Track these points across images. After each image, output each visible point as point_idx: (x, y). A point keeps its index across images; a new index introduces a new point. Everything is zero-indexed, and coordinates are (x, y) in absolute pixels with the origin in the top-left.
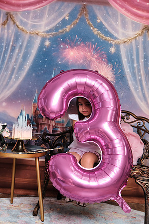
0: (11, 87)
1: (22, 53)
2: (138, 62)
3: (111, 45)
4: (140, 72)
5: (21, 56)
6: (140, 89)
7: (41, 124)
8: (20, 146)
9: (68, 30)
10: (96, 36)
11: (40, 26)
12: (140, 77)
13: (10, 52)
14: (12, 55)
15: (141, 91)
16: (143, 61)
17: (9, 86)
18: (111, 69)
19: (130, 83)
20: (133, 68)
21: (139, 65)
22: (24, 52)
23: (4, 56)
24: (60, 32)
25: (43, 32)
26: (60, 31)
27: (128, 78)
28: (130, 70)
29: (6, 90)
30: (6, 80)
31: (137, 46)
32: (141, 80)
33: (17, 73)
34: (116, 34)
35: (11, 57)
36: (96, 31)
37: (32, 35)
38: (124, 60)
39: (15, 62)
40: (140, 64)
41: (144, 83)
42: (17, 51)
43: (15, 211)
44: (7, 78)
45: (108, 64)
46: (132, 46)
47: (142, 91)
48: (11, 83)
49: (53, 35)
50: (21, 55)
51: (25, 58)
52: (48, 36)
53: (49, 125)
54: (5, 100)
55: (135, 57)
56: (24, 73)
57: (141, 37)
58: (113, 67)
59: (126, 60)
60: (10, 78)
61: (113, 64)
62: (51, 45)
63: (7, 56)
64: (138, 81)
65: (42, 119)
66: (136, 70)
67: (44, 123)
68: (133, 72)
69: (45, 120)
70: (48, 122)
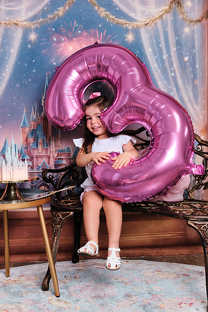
2: (168, 51)
3: (127, 31)
4: (173, 65)
6: (175, 91)
7: (37, 157)
8: (13, 192)
9: (61, 14)
10: (104, 19)
11: (19, 11)
15: (176, 94)
16: (175, 49)
19: (160, 83)
20: (163, 61)
21: (170, 56)
24: (50, 19)
25: (25, 21)
26: (50, 16)
27: (157, 77)
28: (158, 65)
31: (164, 28)
32: (175, 78)
34: (133, 14)
36: (102, 12)
37: (9, 26)
38: (149, 51)
40: (172, 54)
41: (180, 82)
43: (15, 288)
46: (157, 29)
47: (178, 93)
49: (40, 24)
51: (2, 62)
52: (33, 26)
53: (49, 158)
55: (163, 45)
56: (3, 85)
57: (169, 15)
59: (150, 50)
62: (39, 39)
64: (171, 80)
65: (37, 149)
66: (167, 64)
67: (41, 154)
68: (163, 67)
69: (42, 151)
70: (47, 153)
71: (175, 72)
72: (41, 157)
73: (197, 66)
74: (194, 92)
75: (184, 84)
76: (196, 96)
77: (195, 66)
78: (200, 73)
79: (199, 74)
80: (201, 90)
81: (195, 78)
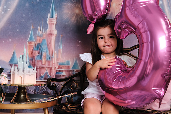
7: (41, 68)
8: (22, 95)
53: (51, 69)
65: (41, 61)
67: (44, 66)
69: (45, 63)
70: (49, 65)
72: (44, 68)
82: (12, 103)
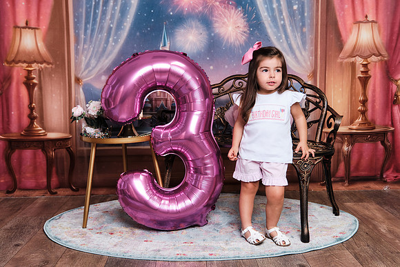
0: (109, 54)
1: (119, 6)
4: (282, 14)
5: (118, 10)
6: (284, 38)
7: (156, 100)
12: (282, 22)
13: (103, 6)
14: (106, 10)
15: (285, 41)
17: (107, 53)
18: (242, 15)
19: (269, 31)
20: (273, 10)
21: (280, 5)
22: (122, 4)
23: (95, 13)
27: (267, 25)
28: (268, 14)
29: (104, 58)
30: (102, 46)
32: (284, 26)
33: (116, 34)
35: (104, 13)
38: (259, 1)
39: (110, 20)
40: (282, 3)
41: (289, 29)
42: (112, 4)
44: (103, 43)
45: (236, 8)
47: (287, 41)
48: (109, 48)
50: (118, 8)
51: (124, 12)
53: (166, 100)
54: (104, 72)
56: (124, 34)
58: (245, 12)
60: (107, 42)
61: (244, 7)
63: (99, 12)
64: (280, 28)
66: (277, 12)
67: (159, 98)
68: (273, 15)
69: (160, 94)
70: (164, 96)
71: (284, 20)
72: (160, 100)
73: (306, 14)
74: (302, 40)
75: (293, 31)
76: (304, 43)
77: (304, 14)
78: (309, 21)
79: (307, 21)
80: (310, 37)
81: (303, 25)
82: (119, 137)
